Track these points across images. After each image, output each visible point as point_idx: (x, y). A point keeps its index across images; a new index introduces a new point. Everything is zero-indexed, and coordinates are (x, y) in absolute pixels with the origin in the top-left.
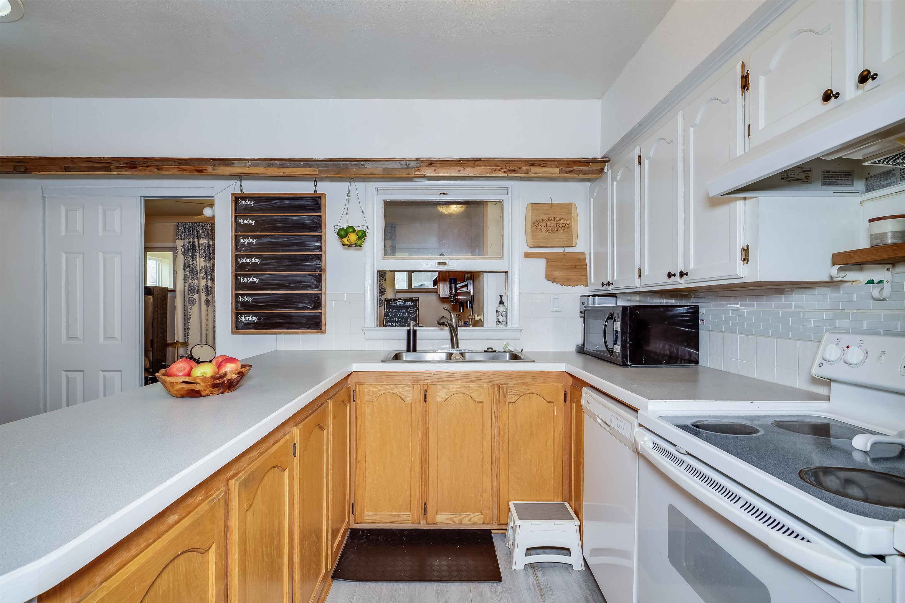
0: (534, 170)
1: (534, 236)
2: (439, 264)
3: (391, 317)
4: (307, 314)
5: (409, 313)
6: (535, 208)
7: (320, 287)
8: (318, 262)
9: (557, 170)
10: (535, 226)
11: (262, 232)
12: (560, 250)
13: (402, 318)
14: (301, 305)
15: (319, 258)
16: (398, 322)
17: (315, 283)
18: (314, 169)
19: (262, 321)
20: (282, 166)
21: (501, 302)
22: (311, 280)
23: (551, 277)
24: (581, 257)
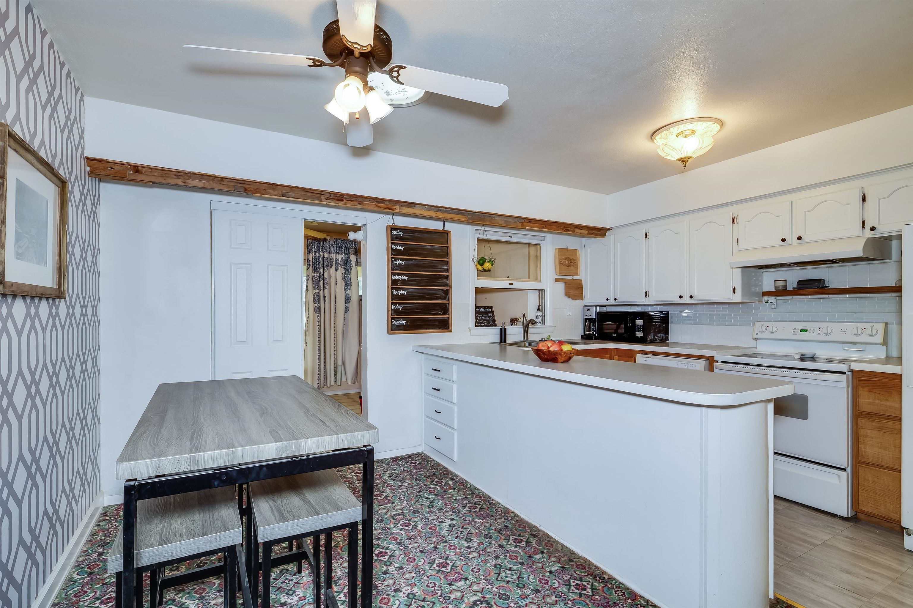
0: (578, 231)
1: (560, 269)
2: (510, 284)
3: (479, 320)
4: (439, 318)
5: (489, 317)
6: (561, 251)
7: (447, 299)
8: (445, 280)
9: (587, 232)
10: (561, 262)
11: (408, 256)
12: (571, 278)
13: (486, 320)
14: (434, 312)
15: (447, 277)
16: (484, 323)
17: (444, 295)
18: (465, 217)
19: (409, 323)
20: (446, 212)
21: (539, 309)
22: (441, 293)
23: (568, 295)
24: (580, 282)
